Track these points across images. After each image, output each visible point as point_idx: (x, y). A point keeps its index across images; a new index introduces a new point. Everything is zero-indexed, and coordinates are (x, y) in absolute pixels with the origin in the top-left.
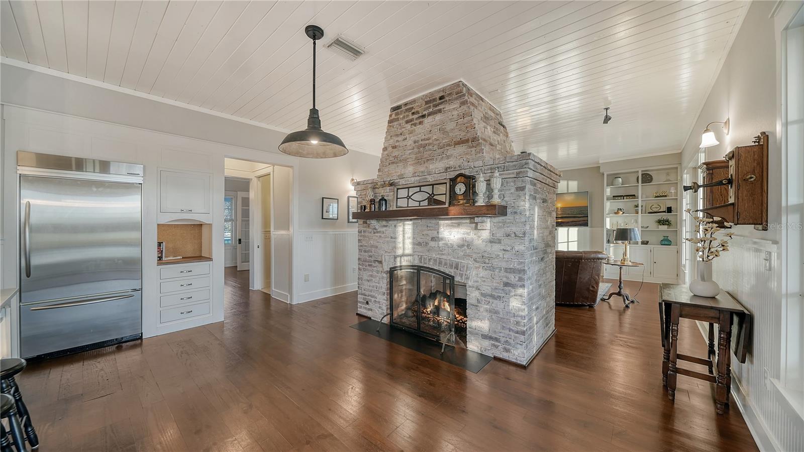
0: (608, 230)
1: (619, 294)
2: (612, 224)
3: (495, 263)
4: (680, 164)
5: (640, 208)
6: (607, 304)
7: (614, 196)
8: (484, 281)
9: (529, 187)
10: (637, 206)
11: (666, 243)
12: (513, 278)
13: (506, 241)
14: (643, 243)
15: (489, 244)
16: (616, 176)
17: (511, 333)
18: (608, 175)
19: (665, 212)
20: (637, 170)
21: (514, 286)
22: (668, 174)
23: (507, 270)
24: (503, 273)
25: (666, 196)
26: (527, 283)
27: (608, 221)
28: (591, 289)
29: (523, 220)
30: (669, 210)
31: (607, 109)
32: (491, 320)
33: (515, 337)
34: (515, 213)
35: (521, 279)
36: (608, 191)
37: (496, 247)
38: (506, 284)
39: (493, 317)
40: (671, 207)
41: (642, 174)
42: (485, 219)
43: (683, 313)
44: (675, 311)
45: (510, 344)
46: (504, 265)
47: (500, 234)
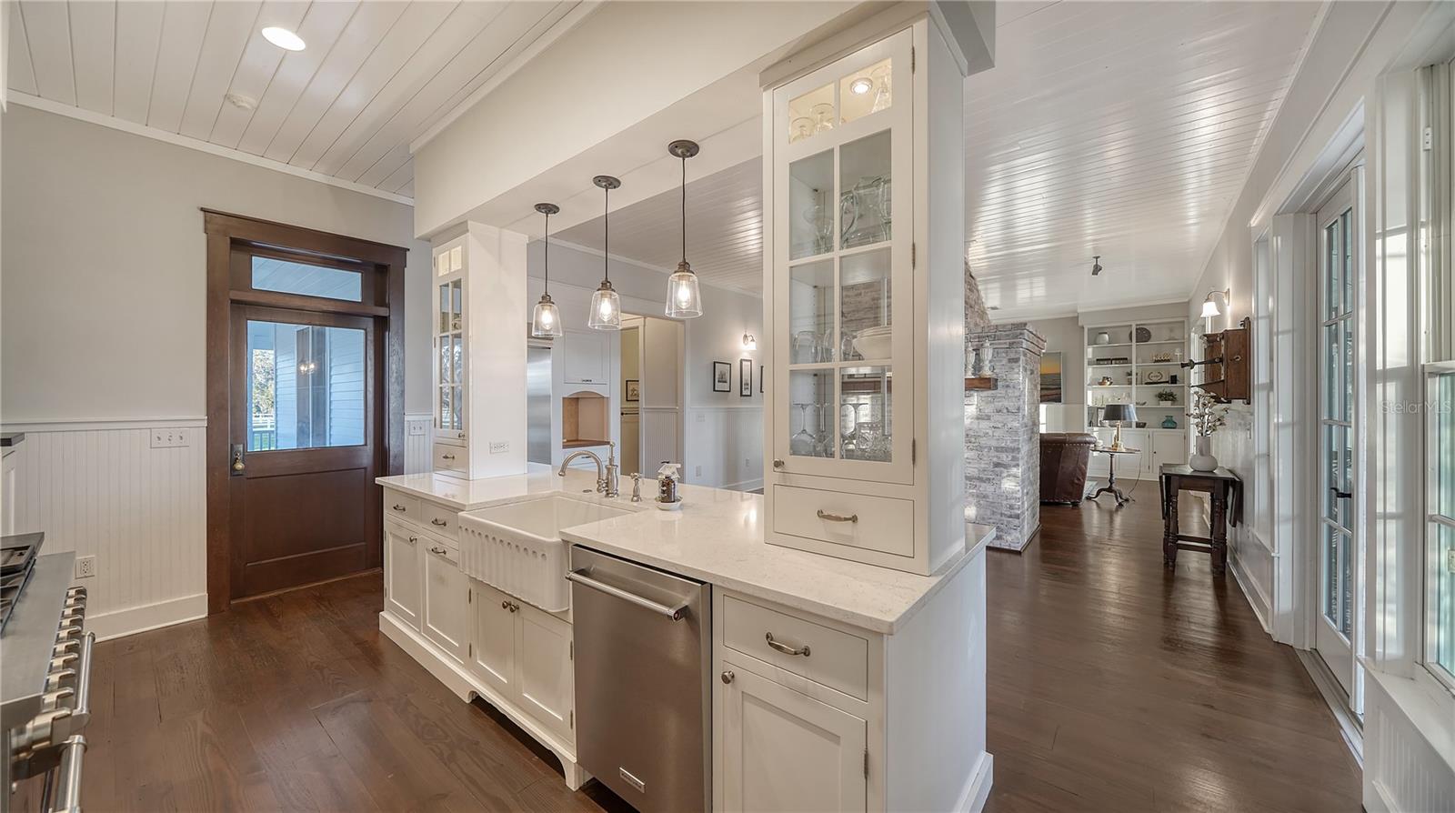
0: (1089, 408)
1: (1110, 490)
2: (1095, 400)
3: (983, 441)
4: (1188, 317)
5: (1134, 377)
6: (1094, 503)
7: (1097, 360)
8: (970, 463)
9: (1022, 358)
10: (1130, 374)
11: (1170, 425)
12: (1005, 458)
13: (997, 417)
14: (1138, 425)
15: (976, 421)
16: (1101, 332)
17: (1003, 518)
18: (1089, 330)
19: (1167, 382)
20: (1129, 324)
21: (1006, 466)
22: (1171, 330)
23: (997, 449)
24: (993, 453)
25: (1168, 361)
26: (1021, 463)
27: (1090, 394)
28: (1076, 481)
29: (1017, 394)
30: (1174, 380)
31: (1097, 258)
32: (978, 505)
33: (1009, 522)
34: (1008, 386)
35: (1014, 459)
36: (1089, 352)
37: (984, 425)
38: (997, 465)
39: (981, 502)
40: (1176, 376)
41: (1137, 329)
42: (972, 392)
43: (1182, 485)
44: (1174, 484)
45: (1002, 531)
46: (994, 443)
47: (988, 410)
